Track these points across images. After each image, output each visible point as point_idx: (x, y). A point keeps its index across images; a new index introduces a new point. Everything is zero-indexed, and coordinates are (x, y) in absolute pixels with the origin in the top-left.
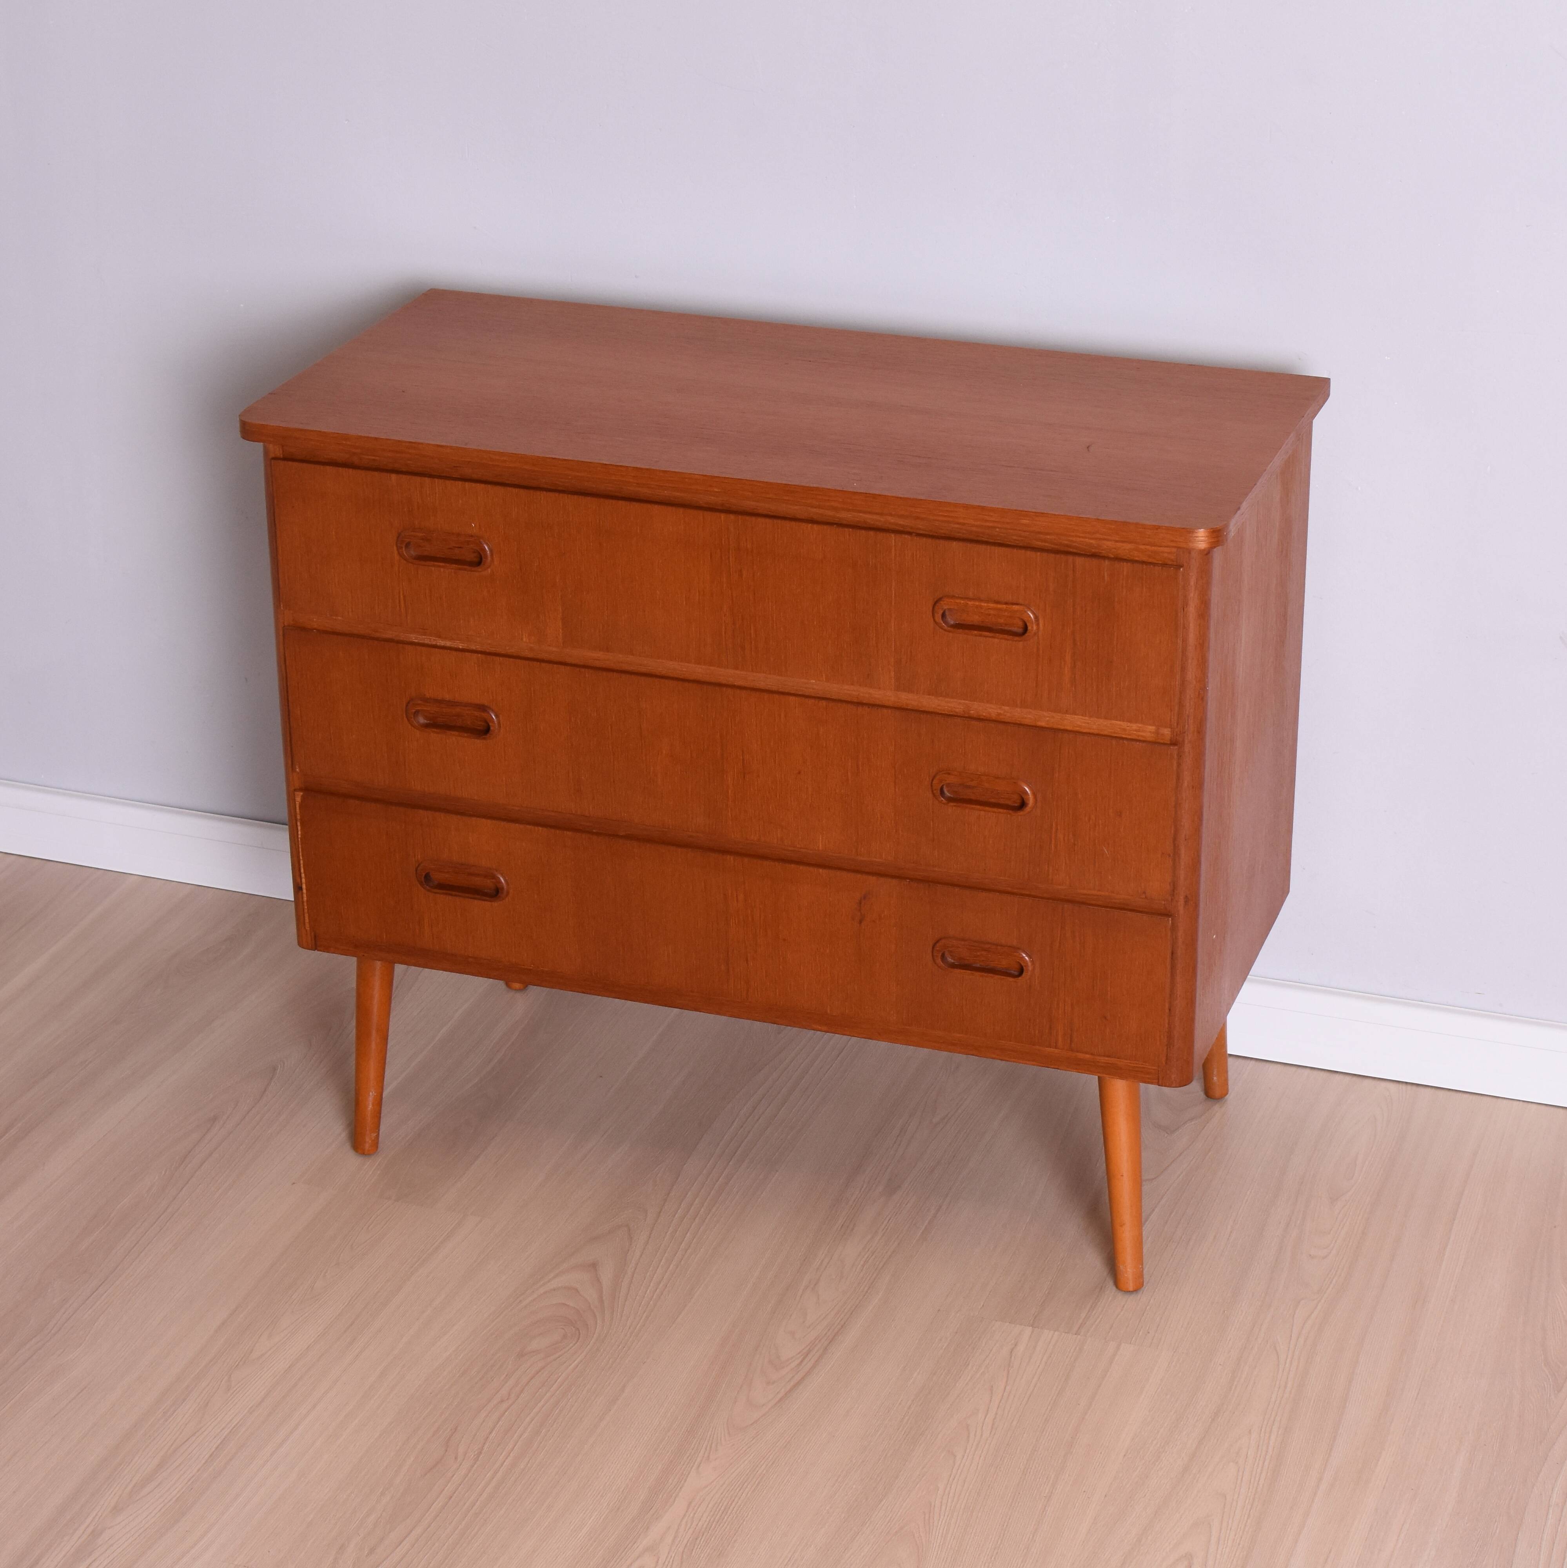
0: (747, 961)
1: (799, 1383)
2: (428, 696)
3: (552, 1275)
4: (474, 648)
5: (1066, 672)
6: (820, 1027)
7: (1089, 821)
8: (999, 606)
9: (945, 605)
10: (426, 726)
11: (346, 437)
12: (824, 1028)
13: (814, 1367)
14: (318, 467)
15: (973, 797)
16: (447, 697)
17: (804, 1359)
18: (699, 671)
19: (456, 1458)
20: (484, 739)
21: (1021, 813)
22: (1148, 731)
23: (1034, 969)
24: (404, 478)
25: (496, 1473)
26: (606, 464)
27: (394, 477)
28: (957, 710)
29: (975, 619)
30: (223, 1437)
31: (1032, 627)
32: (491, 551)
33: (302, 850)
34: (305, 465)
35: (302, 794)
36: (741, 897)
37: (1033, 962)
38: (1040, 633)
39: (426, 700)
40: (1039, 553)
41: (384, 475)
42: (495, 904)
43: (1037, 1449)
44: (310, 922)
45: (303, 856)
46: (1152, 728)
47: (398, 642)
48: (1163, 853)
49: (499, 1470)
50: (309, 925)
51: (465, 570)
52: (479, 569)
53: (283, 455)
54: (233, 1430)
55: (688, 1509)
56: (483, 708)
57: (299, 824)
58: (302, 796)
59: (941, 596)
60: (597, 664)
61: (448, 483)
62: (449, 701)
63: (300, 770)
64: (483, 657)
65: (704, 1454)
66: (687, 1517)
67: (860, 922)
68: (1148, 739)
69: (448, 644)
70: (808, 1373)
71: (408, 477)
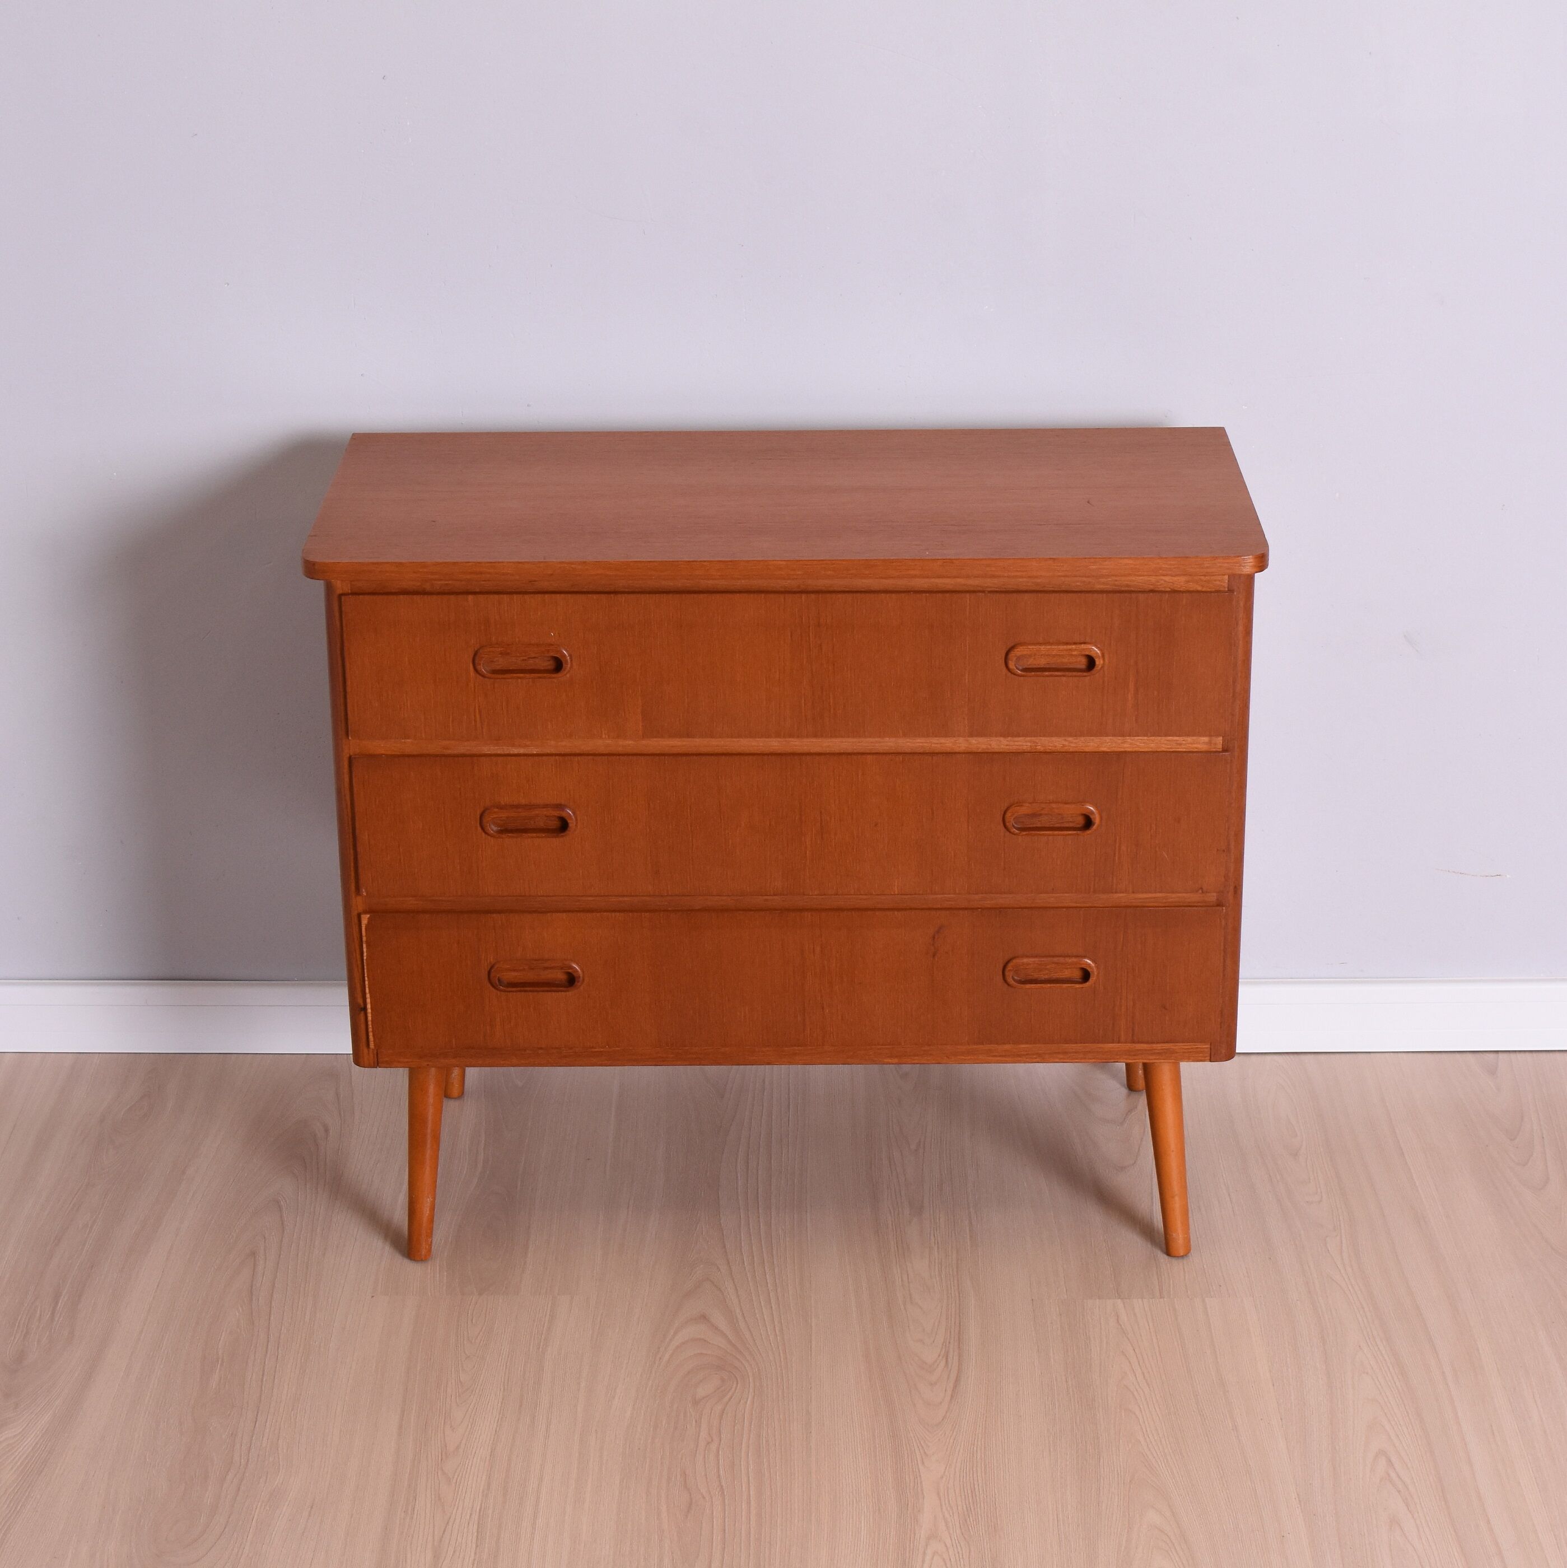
0: (823, 1008)
1: (957, 1380)
2: (503, 803)
3: (672, 1332)
4: (549, 752)
5: (1130, 699)
6: (890, 1061)
7: (1150, 830)
8: (1069, 647)
9: (1018, 652)
10: (501, 832)
11: (423, 565)
12: (896, 1060)
13: (960, 1364)
14: (391, 597)
15: (1039, 825)
16: (523, 802)
17: (947, 1359)
18: (775, 744)
19: (704, 1498)
20: (562, 836)
21: (1089, 832)
22: (1200, 743)
23: (1098, 973)
24: (481, 597)
25: (749, 1503)
26: (689, 561)
27: (470, 597)
28: (1025, 748)
29: (1042, 662)
30: (476, 1522)
31: (1100, 662)
32: (570, 656)
33: (367, 972)
34: (375, 597)
35: (369, 916)
36: (818, 949)
37: (1098, 967)
38: (1106, 668)
39: (501, 807)
40: (1105, 595)
41: (460, 597)
42: (569, 994)
43: (1197, 1394)
44: (374, 1041)
45: (368, 978)
46: (1206, 739)
47: (472, 756)
48: (1218, 850)
49: (750, 1500)
50: (374, 1043)
51: (544, 678)
52: (559, 675)
53: (351, 590)
54: (481, 1514)
55: (940, 1499)
56: (560, 807)
57: (364, 946)
58: (368, 918)
59: (1013, 644)
60: (675, 751)
61: (527, 597)
62: (526, 805)
63: (367, 894)
64: (561, 758)
65: (920, 1452)
66: (944, 1505)
67: (934, 956)
68: (1203, 750)
69: (522, 751)
70: (959, 1371)
71: (486, 596)
